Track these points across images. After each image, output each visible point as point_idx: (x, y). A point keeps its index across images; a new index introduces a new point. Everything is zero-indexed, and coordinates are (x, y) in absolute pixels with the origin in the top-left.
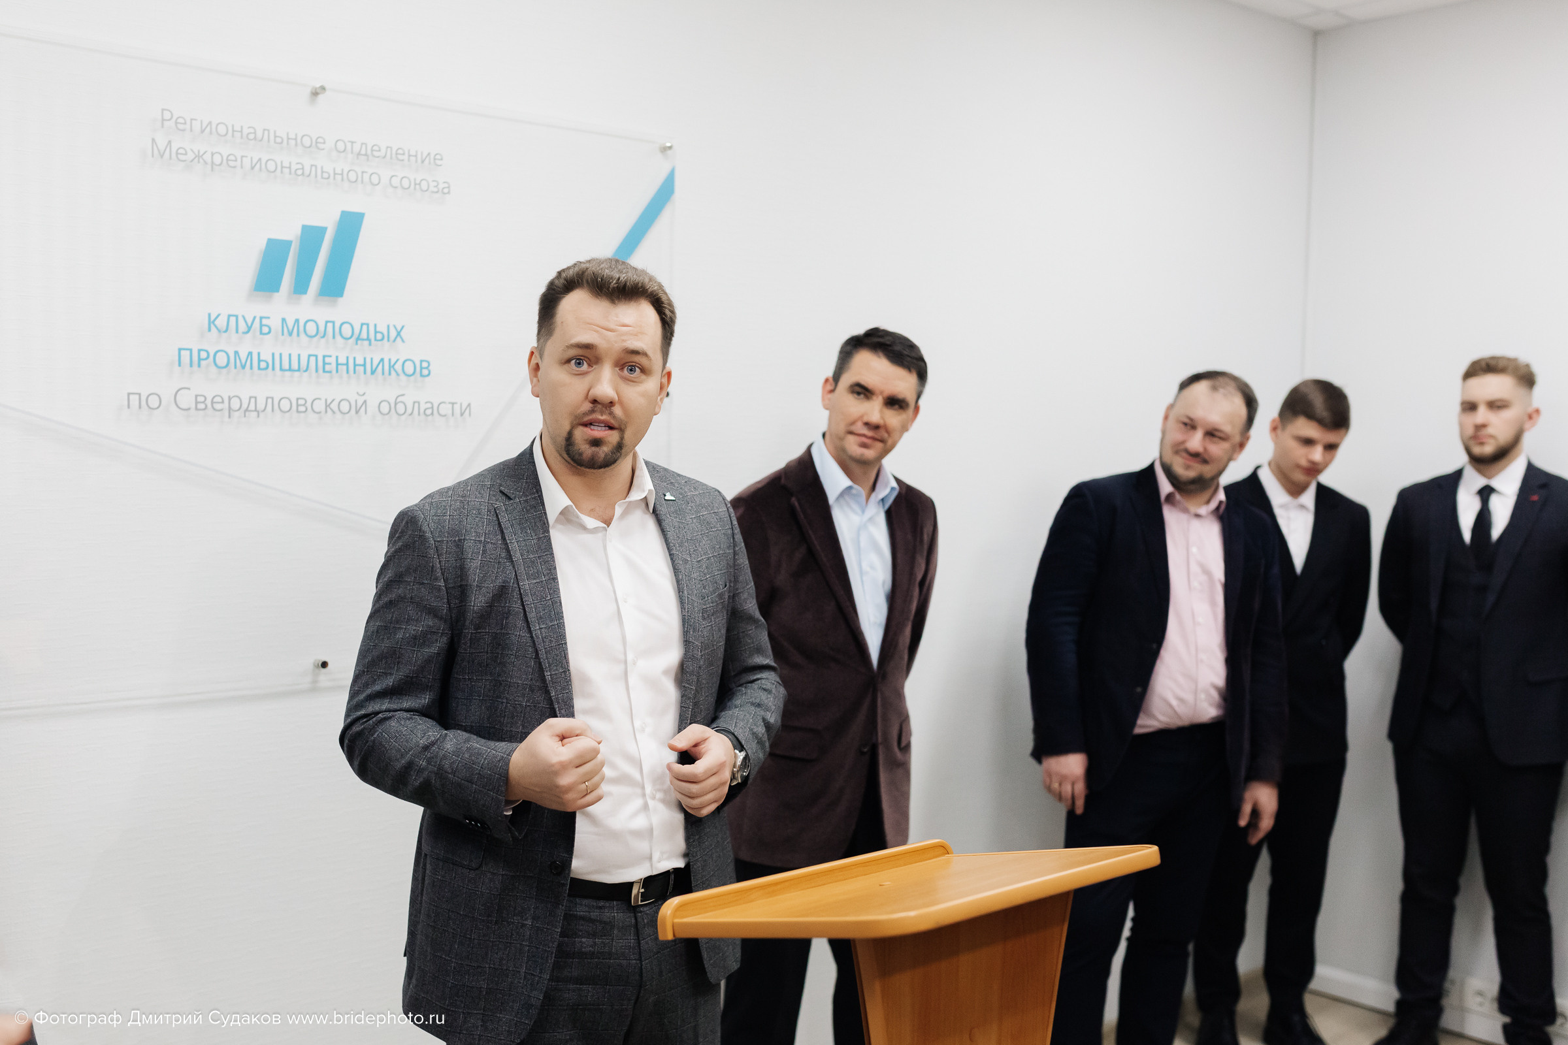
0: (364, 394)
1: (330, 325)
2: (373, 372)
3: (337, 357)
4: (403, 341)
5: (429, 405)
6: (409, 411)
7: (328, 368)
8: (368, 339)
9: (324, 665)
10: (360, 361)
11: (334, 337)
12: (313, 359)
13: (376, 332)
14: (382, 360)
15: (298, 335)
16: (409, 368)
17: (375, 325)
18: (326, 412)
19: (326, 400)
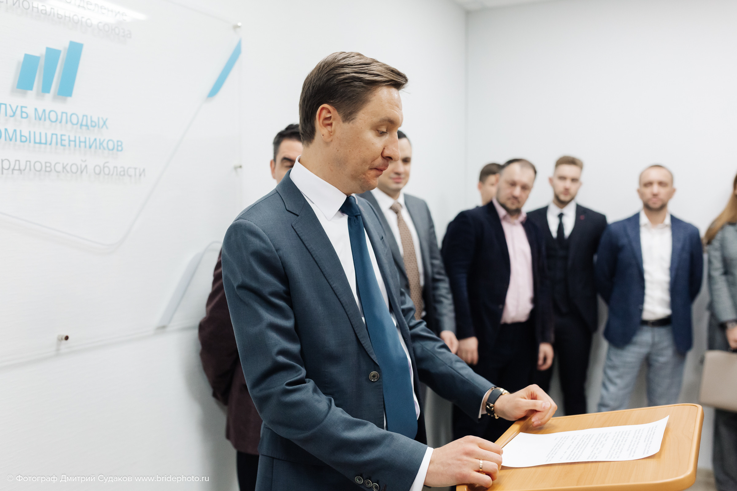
0: (85, 161)
1: (64, 115)
2: (90, 147)
3: (69, 136)
4: (107, 128)
5: (122, 169)
6: (111, 173)
7: (63, 142)
8: (87, 125)
9: (67, 338)
10: (82, 139)
11: (67, 122)
12: (54, 137)
13: (92, 121)
14: (95, 140)
15: (45, 120)
16: (111, 146)
17: (91, 117)
18: (63, 171)
19: (63, 164)
